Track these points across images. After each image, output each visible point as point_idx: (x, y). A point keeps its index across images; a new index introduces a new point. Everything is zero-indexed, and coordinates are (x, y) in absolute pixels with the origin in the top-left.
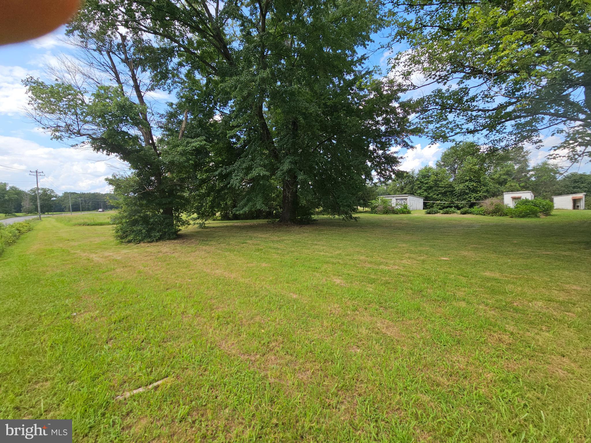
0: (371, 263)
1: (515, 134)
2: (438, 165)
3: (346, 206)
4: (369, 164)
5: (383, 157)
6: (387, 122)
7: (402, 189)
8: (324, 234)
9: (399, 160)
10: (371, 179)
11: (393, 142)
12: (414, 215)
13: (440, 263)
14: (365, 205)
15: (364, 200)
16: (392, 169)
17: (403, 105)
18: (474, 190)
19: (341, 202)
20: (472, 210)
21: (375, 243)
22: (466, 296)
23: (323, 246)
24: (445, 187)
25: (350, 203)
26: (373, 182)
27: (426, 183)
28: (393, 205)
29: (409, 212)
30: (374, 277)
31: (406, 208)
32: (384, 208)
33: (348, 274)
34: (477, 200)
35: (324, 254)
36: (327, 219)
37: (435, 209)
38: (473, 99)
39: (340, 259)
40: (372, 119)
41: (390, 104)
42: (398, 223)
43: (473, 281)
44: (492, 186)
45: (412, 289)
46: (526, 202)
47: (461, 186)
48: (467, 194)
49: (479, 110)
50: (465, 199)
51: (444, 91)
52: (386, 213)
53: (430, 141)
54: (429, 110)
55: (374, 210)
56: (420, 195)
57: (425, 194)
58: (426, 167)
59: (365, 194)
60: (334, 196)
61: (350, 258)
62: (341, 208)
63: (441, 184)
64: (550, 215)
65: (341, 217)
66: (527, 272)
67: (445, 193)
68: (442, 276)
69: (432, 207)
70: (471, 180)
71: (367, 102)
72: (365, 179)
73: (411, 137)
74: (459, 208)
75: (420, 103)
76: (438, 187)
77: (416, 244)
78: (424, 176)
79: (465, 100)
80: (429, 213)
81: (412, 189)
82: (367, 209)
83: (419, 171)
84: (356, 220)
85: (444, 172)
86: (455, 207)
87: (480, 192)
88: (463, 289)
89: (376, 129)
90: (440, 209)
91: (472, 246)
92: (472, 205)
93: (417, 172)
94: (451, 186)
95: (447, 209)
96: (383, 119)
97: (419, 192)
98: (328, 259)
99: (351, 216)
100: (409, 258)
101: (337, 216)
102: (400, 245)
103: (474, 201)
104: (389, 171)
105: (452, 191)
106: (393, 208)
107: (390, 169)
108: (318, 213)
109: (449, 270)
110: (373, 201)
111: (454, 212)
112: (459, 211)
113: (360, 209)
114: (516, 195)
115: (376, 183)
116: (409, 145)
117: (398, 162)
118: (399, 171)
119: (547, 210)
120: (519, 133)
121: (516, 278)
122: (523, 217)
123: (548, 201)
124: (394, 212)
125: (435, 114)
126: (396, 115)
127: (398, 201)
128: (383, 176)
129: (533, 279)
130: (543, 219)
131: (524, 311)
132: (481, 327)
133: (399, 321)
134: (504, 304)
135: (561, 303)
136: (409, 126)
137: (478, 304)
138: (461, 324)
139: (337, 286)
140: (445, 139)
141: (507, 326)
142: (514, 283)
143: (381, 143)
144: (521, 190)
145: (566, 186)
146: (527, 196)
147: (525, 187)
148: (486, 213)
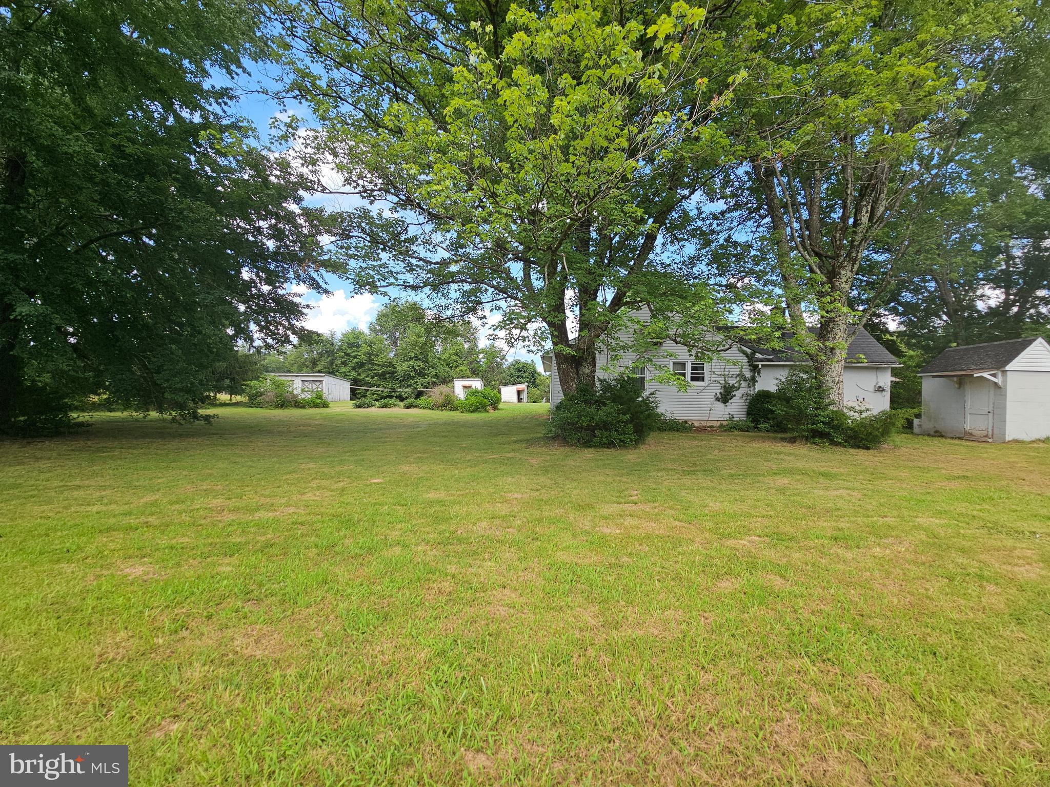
0: (236, 510)
1: (461, 303)
2: (372, 329)
3: (181, 390)
4: (242, 308)
5: (271, 299)
6: (278, 234)
7: (314, 363)
8: (111, 458)
9: (304, 311)
11: (291, 275)
12: (334, 410)
13: (368, 490)
14: (232, 390)
16: (290, 324)
18: (421, 374)
19: (167, 380)
20: (419, 401)
22: (401, 536)
24: (383, 366)
25: (192, 383)
27: (355, 357)
28: (295, 392)
29: (325, 405)
31: (320, 397)
34: (426, 387)
36: (123, 421)
37: (368, 400)
38: (413, 240)
42: (304, 426)
43: (413, 510)
44: (442, 369)
45: (316, 546)
46: (476, 392)
47: (405, 366)
48: (412, 378)
49: (420, 259)
50: (410, 385)
51: (374, 214)
53: (352, 287)
54: (352, 237)
55: (254, 401)
56: (345, 376)
57: (354, 374)
58: (353, 330)
60: (145, 366)
61: (183, 506)
62: (167, 395)
63: (378, 360)
64: (498, 409)
65: (166, 416)
66: (474, 484)
67: (383, 374)
68: (370, 510)
69: (364, 396)
70: (416, 358)
72: (233, 338)
73: (322, 271)
74: (401, 399)
75: (336, 221)
76: (373, 364)
77: (333, 462)
78: (351, 345)
79: (402, 239)
80: (359, 407)
81: (332, 364)
85: (381, 341)
86: (397, 397)
87: (428, 376)
88: (399, 526)
90: (376, 400)
91: (416, 456)
92: (419, 395)
94: (390, 364)
95: (386, 401)
97: (343, 370)
99: (195, 413)
100: (318, 488)
101: (154, 414)
102: (302, 466)
103: (420, 388)
104: (284, 327)
105: (393, 373)
106: (295, 396)
107: (286, 324)
108: (95, 407)
109: (382, 498)
111: (395, 405)
112: (401, 404)
114: (467, 382)
116: (320, 287)
117: (302, 313)
118: (303, 329)
119: (495, 403)
120: (465, 303)
121: (462, 495)
122: (473, 412)
123: (495, 391)
124: (297, 404)
125: (361, 245)
127: (306, 383)
128: (273, 335)
129: (479, 494)
130: (492, 414)
131: (467, 539)
132: (419, 579)
133: (284, 617)
134: (447, 535)
135: (503, 518)
136: (320, 255)
137: (417, 545)
138: (391, 584)
139: (132, 584)
140: (374, 289)
141: (449, 567)
142: (459, 503)
143: (266, 270)
144: (472, 377)
145: (511, 375)
146: (477, 384)
147: (475, 373)
148: (434, 407)
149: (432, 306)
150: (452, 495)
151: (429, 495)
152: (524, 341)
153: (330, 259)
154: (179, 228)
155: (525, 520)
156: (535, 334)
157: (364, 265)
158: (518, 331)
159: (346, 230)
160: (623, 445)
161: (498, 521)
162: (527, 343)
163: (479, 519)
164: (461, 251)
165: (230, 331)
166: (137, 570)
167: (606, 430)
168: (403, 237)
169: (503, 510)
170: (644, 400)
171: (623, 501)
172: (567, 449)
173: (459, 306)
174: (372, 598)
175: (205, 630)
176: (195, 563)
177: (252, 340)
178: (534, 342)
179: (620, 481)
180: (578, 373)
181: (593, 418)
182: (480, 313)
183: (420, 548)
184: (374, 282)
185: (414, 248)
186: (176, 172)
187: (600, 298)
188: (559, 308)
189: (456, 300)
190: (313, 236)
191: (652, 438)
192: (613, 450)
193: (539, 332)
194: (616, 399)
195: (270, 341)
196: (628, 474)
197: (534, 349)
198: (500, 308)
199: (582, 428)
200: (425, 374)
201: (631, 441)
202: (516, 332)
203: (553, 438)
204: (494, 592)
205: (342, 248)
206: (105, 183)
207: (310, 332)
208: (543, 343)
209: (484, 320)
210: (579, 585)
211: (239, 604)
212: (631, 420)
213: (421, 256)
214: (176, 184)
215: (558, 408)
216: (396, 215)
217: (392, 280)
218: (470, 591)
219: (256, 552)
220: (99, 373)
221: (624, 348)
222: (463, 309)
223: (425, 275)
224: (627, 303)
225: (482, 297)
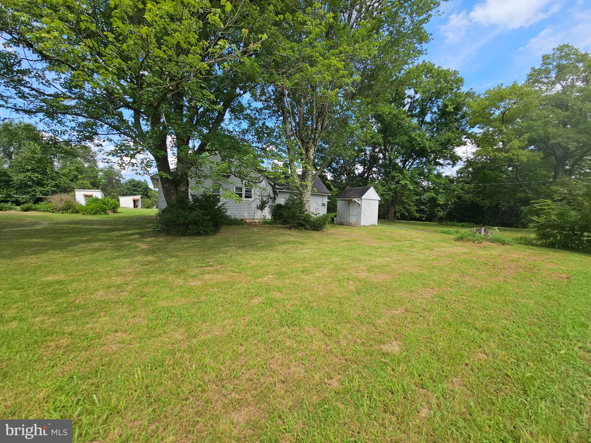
1: (77, 131)
18: (40, 183)
20: (37, 206)
34: (45, 195)
44: (64, 181)
46: (97, 199)
47: (21, 176)
48: (30, 186)
50: (28, 193)
64: (117, 212)
70: (34, 171)
74: (19, 204)
87: (48, 186)
92: (38, 201)
105: (8, 182)
112: (18, 207)
114: (89, 192)
119: (115, 208)
120: (82, 132)
121: (81, 275)
122: (95, 214)
123: (114, 200)
129: (97, 272)
130: (111, 216)
131: (86, 305)
134: (65, 305)
135: (118, 286)
142: (78, 280)
144: (92, 189)
145: (128, 189)
146: (98, 194)
147: (95, 185)
148: (54, 210)
149: (47, 129)
150: (71, 276)
151: (48, 278)
152: (133, 166)
155: (135, 285)
156: (142, 162)
158: (128, 159)
160: (206, 234)
161: (113, 289)
162: (135, 168)
163: (97, 290)
167: (196, 225)
169: (119, 280)
170: (219, 208)
171: (204, 265)
172: (170, 238)
173: (75, 133)
178: (141, 168)
179: (203, 254)
180: (176, 190)
181: (187, 218)
182: (96, 141)
183: (37, 319)
187: (191, 145)
188: (163, 146)
191: (223, 229)
192: (200, 237)
193: (145, 161)
194: (201, 207)
196: (208, 250)
197: (141, 172)
198: (111, 140)
199: (180, 224)
200: (44, 184)
201: (211, 231)
202: (127, 159)
203: (160, 231)
208: (148, 169)
209: (100, 147)
210: (172, 319)
212: (211, 219)
215: (164, 211)
221: (205, 176)
222: (80, 137)
223: (38, 103)
224: (208, 150)
225: (98, 130)
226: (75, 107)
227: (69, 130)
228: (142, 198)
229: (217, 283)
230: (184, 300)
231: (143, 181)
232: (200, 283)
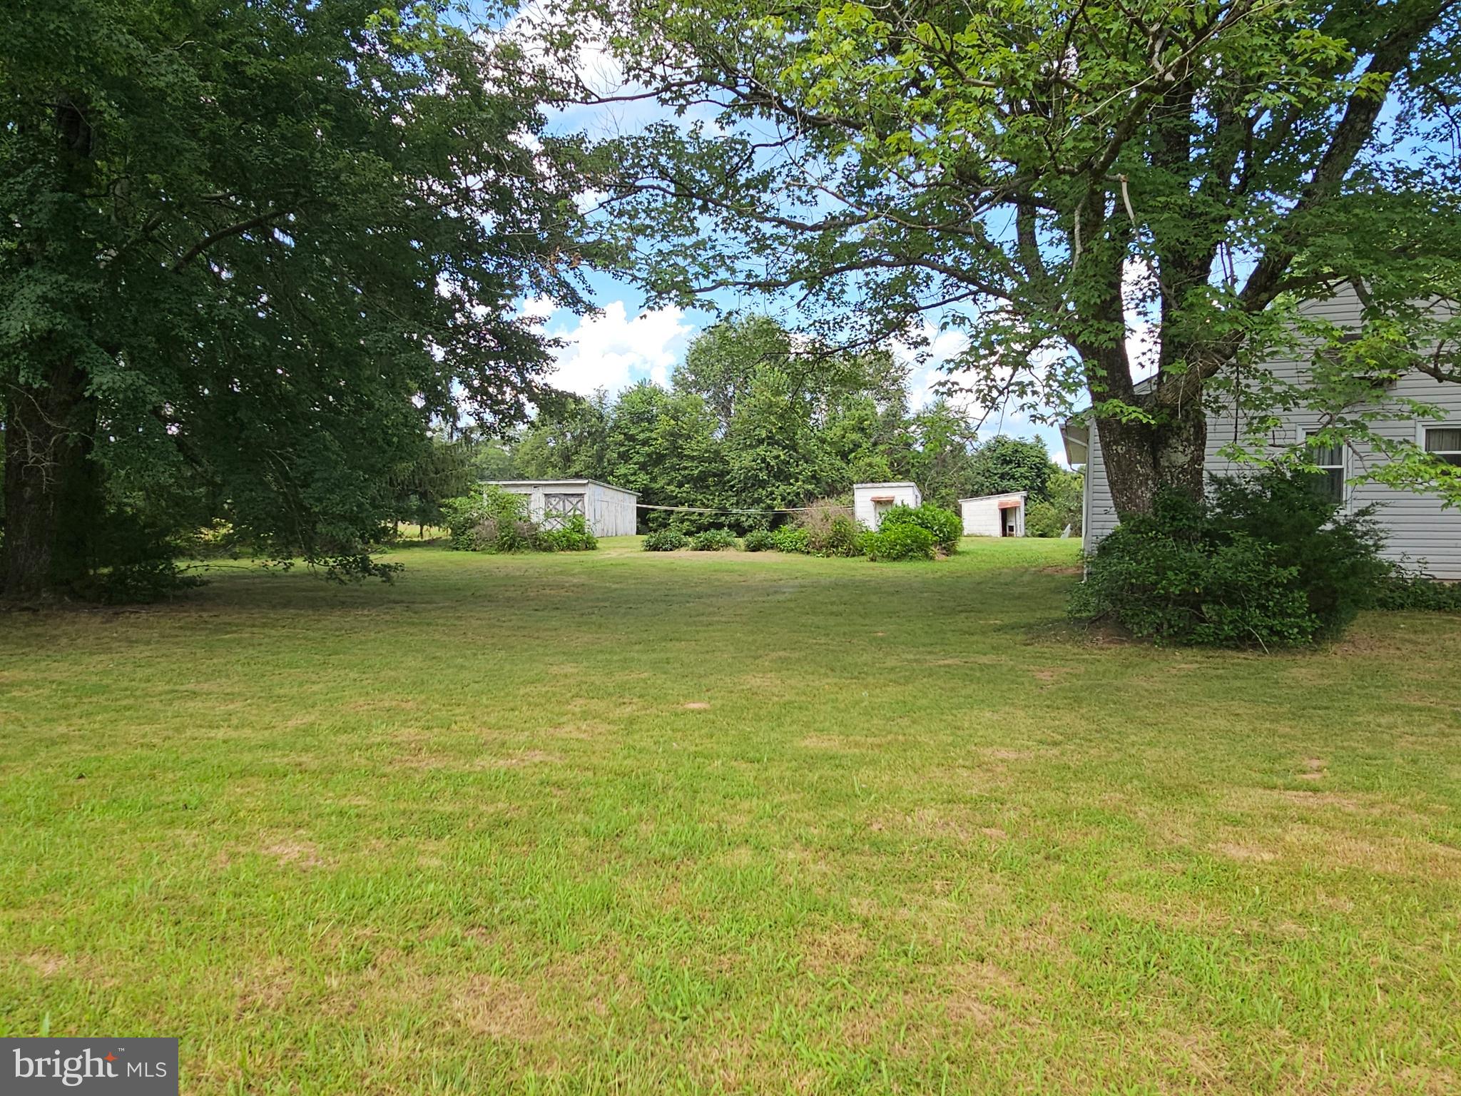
0: (441, 750)
1: (870, 312)
2: (680, 383)
3: (343, 517)
4: (439, 353)
5: (490, 332)
6: (500, 200)
7: (567, 458)
8: (239, 642)
9: (550, 351)
10: (451, 414)
11: (525, 280)
12: (607, 554)
13: (680, 724)
14: (425, 517)
15: (423, 495)
16: (524, 380)
17: (554, 149)
18: (782, 475)
19: (320, 500)
20: (777, 536)
21: (462, 667)
23: (230, 697)
24: (701, 460)
25: (360, 505)
26: (460, 424)
27: (645, 443)
28: (534, 519)
29: (590, 545)
30: (449, 808)
31: (579, 528)
32: (501, 529)
33: (342, 814)
34: (790, 504)
35: (233, 734)
36: (252, 576)
37: (672, 534)
38: (764, 181)
39: (306, 749)
40: (445, 175)
41: (511, 138)
42: (551, 587)
43: (774, 772)
45: (587, 832)
46: (904, 513)
47: (747, 458)
48: (763, 484)
49: (781, 222)
50: (758, 501)
51: (682, 134)
52: (510, 547)
53: (642, 295)
54: (640, 189)
55: (462, 537)
56: (625, 483)
57: (643, 478)
58: (641, 385)
59: (425, 472)
60: (286, 476)
61: (354, 738)
62: (320, 527)
63: (691, 448)
64: (956, 552)
65: (320, 567)
66: (905, 722)
67: (702, 478)
68: (686, 768)
69: (665, 525)
70: (771, 442)
71: (426, 105)
72: (425, 413)
73: (585, 267)
74: (741, 530)
75: (609, 157)
76: (681, 456)
77: (609, 662)
78: (638, 418)
79: (742, 180)
80: (655, 548)
81: (600, 459)
82: (434, 532)
83: (621, 396)
84: (389, 579)
85: (696, 406)
86: (730, 526)
87: (797, 480)
88: (746, 805)
89: (461, 220)
90: (689, 533)
91: (774, 655)
92: (777, 521)
93: (613, 399)
94: (717, 456)
95: (709, 534)
96: (487, 186)
97: (622, 470)
98: (247, 758)
99: (365, 560)
100: (585, 715)
101: (300, 563)
102: (554, 670)
103: (780, 508)
104: (514, 387)
105: (722, 474)
106: (534, 527)
107: (516, 380)
108: (210, 550)
109: (708, 744)
110: (459, 502)
111: (727, 545)
112: (741, 541)
113: (409, 530)
114: (883, 492)
115: (471, 430)
116: (580, 300)
117: (546, 357)
118: (547, 391)
119: (948, 539)
121: (879, 746)
123: (949, 511)
124: (541, 544)
125: (659, 204)
126: (533, 183)
127: (553, 500)
128: (493, 404)
129: (916, 745)
131: (894, 843)
132: (791, 921)
133: (536, 967)
134: (849, 831)
135: (975, 803)
136: (579, 233)
137: (785, 847)
138: (736, 926)
139: (284, 874)
140: (686, 296)
141: (854, 901)
142: (874, 762)
143: (480, 275)
144: (893, 479)
145: (987, 473)
146: (906, 495)
147: (901, 470)
148: (811, 547)
149: (805, 324)
150: (857, 745)
151: (807, 742)
152: (1022, 393)
153: (600, 241)
154: (334, 206)
155: (1026, 810)
156: (1051, 376)
157: (665, 247)
158: (1006, 372)
159: (630, 176)
160: (1279, 641)
161: (961, 811)
162: (1029, 398)
163: (919, 803)
164: (871, 194)
165: (418, 401)
166: (289, 850)
167: (1232, 603)
168: (743, 176)
169: (976, 784)
170: (1338, 530)
171: (1280, 782)
172: (1129, 649)
173: (866, 320)
174: (698, 949)
175: (403, 973)
176: (381, 845)
177: (456, 417)
178: (1048, 396)
179: (1273, 733)
180: (1156, 464)
181: (1197, 576)
182: (914, 332)
183: (791, 855)
184: (686, 281)
185: (766, 197)
186: (326, 101)
187: (1216, 277)
188: (1110, 310)
189: (860, 307)
190: (566, 195)
191: (1362, 626)
192: (1250, 655)
193: (1060, 371)
194: (1260, 527)
195: (489, 417)
196: (1295, 716)
197: (1047, 411)
198: (963, 320)
199: (1166, 598)
200: (790, 476)
201: (1302, 631)
202: (1002, 373)
203: (1092, 621)
204: (958, 968)
205: (621, 214)
206: (215, 138)
207: (563, 396)
208: (1069, 398)
209: (922, 349)
211: (458, 930)
212: (1303, 582)
213: (783, 215)
214: (327, 123)
215: (1105, 549)
216: (729, 131)
217: (723, 274)
218: (903, 959)
219: (480, 834)
220: (216, 491)
221: (1283, 399)
222: (876, 327)
223: (789, 257)
224: (1293, 284)
225: (918, 296)
226: (865, 243)
227: (851, 314)
228: (1027, 499)
229: (1353, 877)
230: (1204, 916)
231: (1030, 440)
232: (1267, 857)
